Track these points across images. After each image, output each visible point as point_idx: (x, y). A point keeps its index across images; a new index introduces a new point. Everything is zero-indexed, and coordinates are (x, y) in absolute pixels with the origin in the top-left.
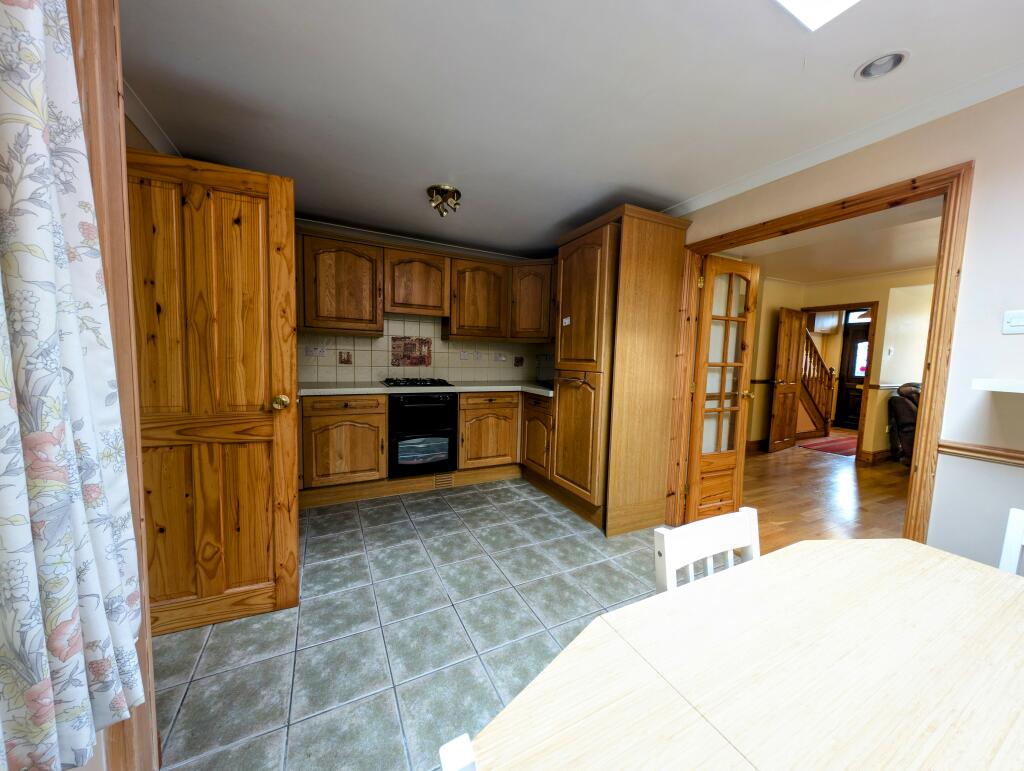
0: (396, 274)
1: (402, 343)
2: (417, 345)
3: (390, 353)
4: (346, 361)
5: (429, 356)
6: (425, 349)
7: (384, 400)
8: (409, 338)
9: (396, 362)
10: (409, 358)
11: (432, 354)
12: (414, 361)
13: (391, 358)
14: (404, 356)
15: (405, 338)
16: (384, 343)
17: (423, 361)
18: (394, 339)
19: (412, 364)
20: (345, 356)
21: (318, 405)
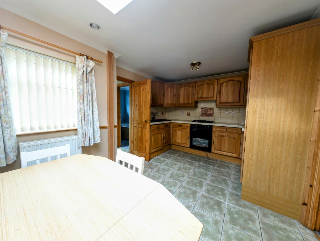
0: (199, 89)
1: (204, 110)
2: (209, 110)
3: (200, 113)
4: (189, 115)
5: (213, 114)
6: (211, 111)
7: (189, 125)
8: (206, 108)
9: (202, 115)
10: (206, 114)
11: (214, 113)
12: (208, 115)
13: (200, 114)
14: (205, 113)
15: (205, 108)
16: (199, 110)
17: (211, 115)
18: (202, 108)
19: (207, 116)
20: (189, 114)
21: (175, 125)
